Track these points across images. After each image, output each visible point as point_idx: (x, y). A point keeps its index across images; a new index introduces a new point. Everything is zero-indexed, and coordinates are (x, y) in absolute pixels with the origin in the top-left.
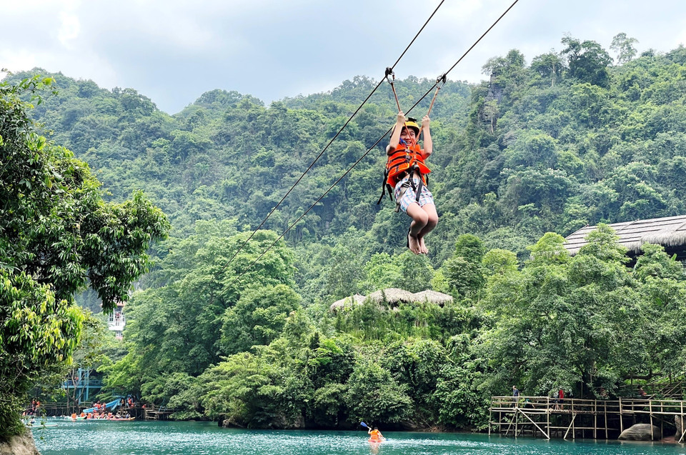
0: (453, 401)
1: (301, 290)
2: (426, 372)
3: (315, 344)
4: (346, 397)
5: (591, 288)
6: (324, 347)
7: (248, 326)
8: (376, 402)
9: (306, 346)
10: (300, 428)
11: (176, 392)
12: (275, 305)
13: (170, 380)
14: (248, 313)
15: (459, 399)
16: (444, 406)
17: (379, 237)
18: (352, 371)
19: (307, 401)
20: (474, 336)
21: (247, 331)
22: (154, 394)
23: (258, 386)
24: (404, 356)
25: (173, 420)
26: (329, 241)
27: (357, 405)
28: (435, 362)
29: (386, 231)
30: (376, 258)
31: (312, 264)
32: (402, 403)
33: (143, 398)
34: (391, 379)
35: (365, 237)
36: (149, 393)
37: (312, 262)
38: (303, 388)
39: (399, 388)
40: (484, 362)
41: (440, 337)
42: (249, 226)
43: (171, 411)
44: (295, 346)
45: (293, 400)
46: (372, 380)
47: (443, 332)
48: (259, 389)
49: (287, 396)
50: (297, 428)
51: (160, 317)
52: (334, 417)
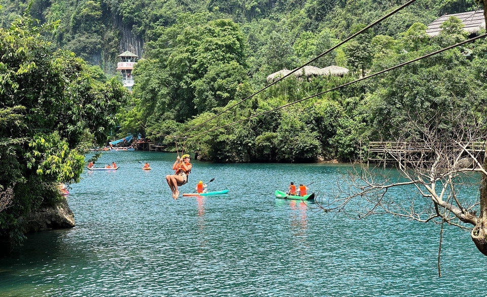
0: (348, 142)
1: (255, 54)
2: (329, 124)
3: (255, 106)
4: (276, 141)
5: (436, 68)
6: (261, 108)
7: (213, 92)
8: (296, 145)
9: (249, 107)
10: (247, 162)
11: (168, 133)
12: (230, 77)
13: (164, 125)
14: (212, 83)
15: (351, 141)
16: (341, 146)
17: (309, 15)
18: (280, 124)
19: (250, 144)
20: (362, 98)
21: (212, 95)
22: (154, 134)
23: (217, 135)
24: (315, 113)
25: (167, 152)
26: (275, 17)
27: (283, 147)
28: (336, 117)
29: (314, 10)
30: (304, 35)
31: (263, 35)
32: (313, 145)
33: (147, 137)
34: (306, 129)
35: (299, 14)
36: (151, 134)
37: (263, 33)
38: (247, 136)
39: (311, 135)
40: (367, 116)
41: (340, 99)
42: (217, 8)
43: (165, 146)
44: (242, 107)
45: (241, 144)
46: (294, 130)
47: (341, 95)
48: (218, 137)
49: (237, 141)
50: (244, 162)
51: (154, 83)
52: (269, 154)
